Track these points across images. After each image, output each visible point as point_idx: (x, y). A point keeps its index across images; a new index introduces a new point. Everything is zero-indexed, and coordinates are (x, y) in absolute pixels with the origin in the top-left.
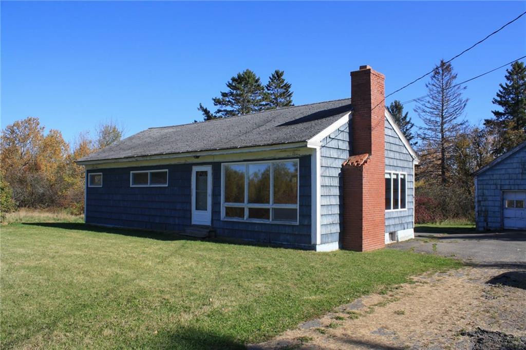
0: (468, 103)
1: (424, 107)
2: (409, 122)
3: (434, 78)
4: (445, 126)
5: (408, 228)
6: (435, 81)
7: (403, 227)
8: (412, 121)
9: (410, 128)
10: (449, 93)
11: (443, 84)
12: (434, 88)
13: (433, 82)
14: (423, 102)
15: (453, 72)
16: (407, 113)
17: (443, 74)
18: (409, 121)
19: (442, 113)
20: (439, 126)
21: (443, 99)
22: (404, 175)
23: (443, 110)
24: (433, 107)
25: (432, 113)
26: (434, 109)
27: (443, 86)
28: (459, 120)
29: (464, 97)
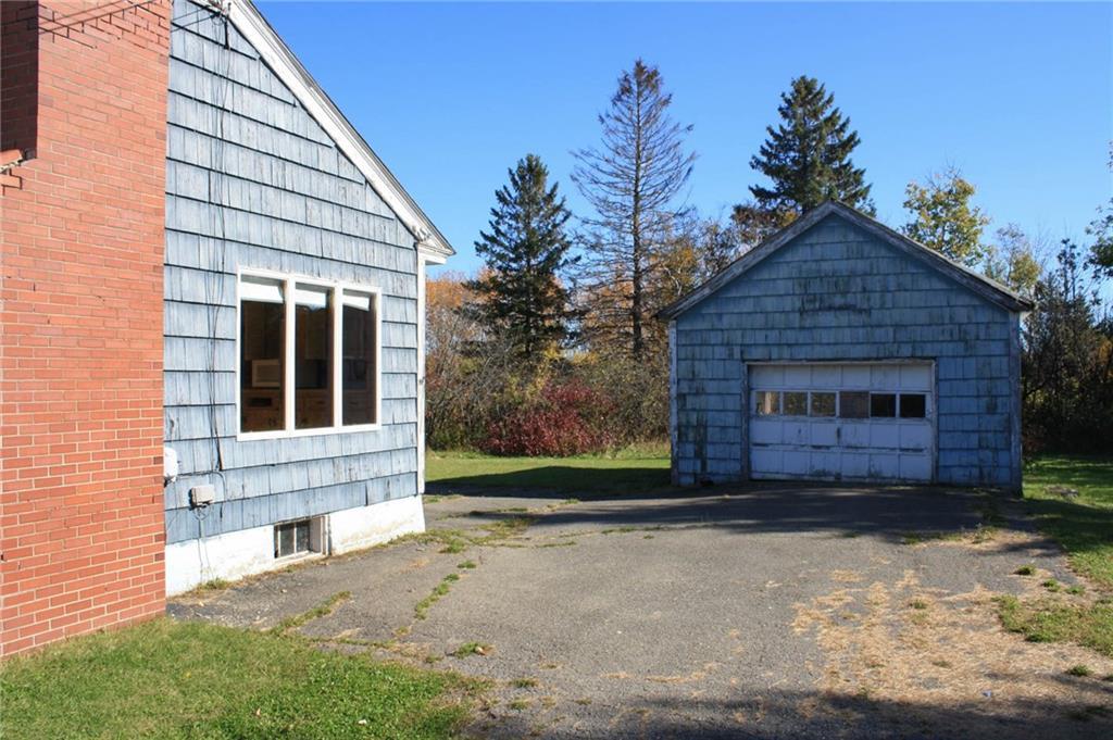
0: (696, 163)
1: (594, 172)
2: (558, 208)
3: (619, 103)
4: (642, 217)
5: (387, 497)
6: (620, 110)
7: (359, 496)
8: (567, 206)
9: (563, 221)
10: (652, 139)
11: (639, 116)
12: (620, 127)
13: (617, 113)
14: (592, 160)
15: (664, 90)
16: (555, 187)
17: (639, 94)
18: (561, 205)
19: (637, 186)
20: (628, 217)
21: (639, 152)
22: (372, 297)
23: (637, 180)
24: (615, 170)
25: (610, 184)
26: (618, 176)
27: (639, 121)
28: (675, 204)
29: (685, 151)
